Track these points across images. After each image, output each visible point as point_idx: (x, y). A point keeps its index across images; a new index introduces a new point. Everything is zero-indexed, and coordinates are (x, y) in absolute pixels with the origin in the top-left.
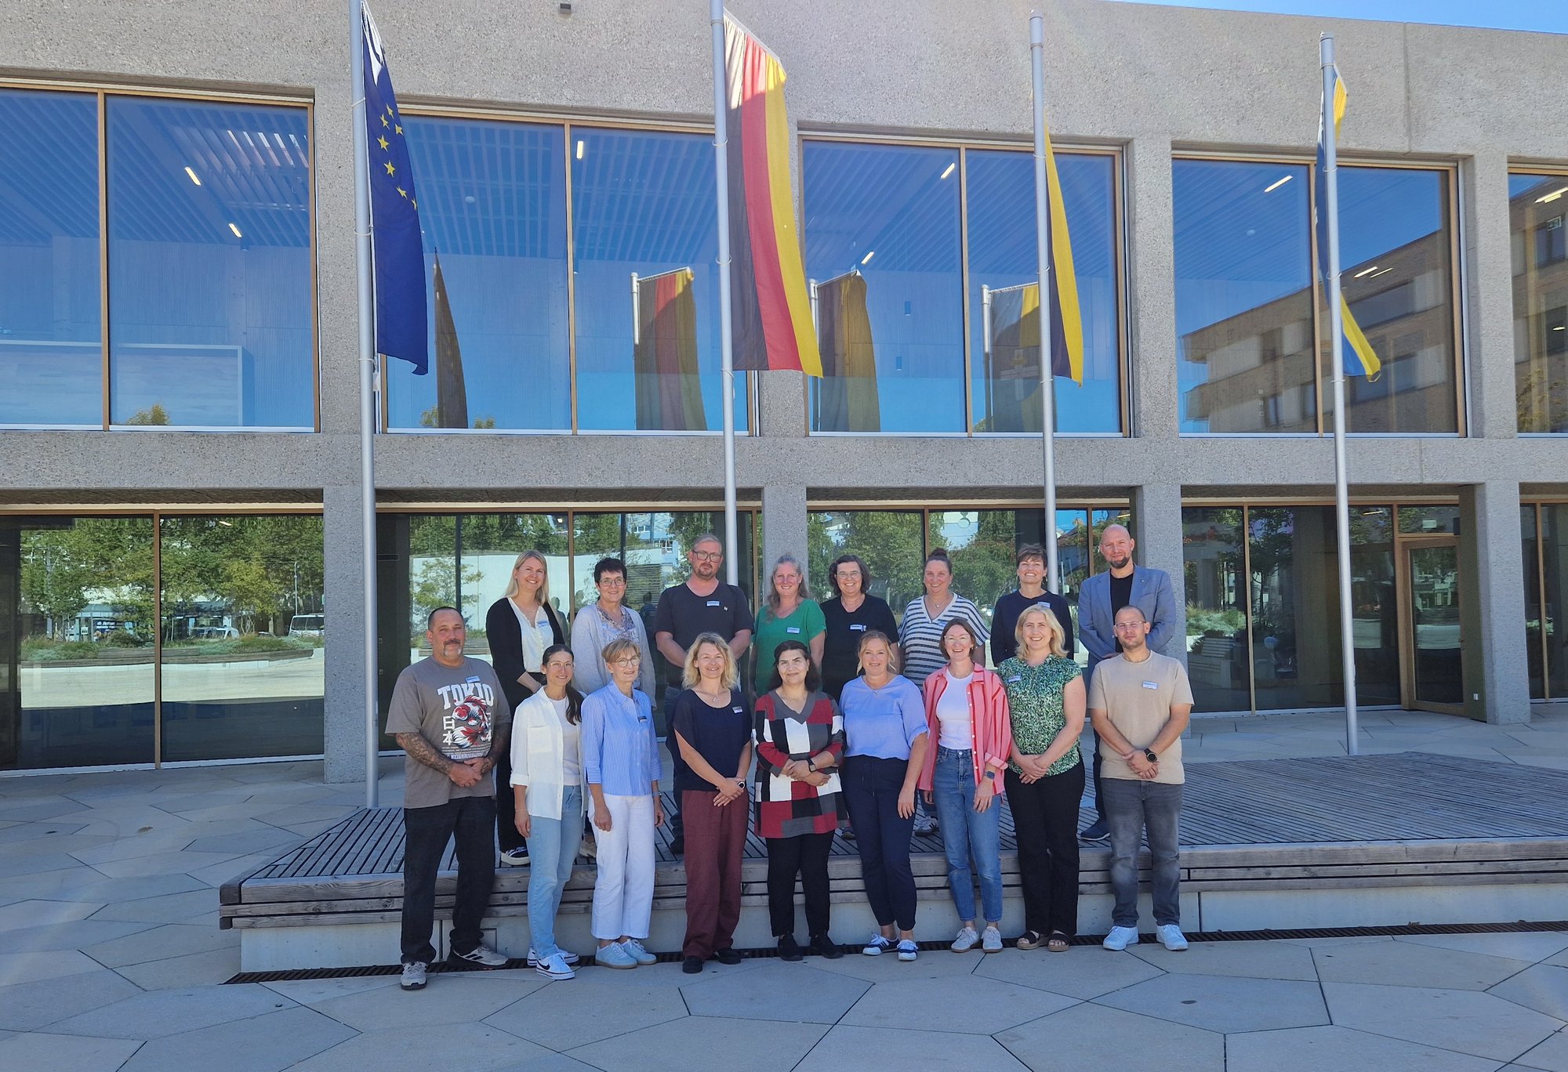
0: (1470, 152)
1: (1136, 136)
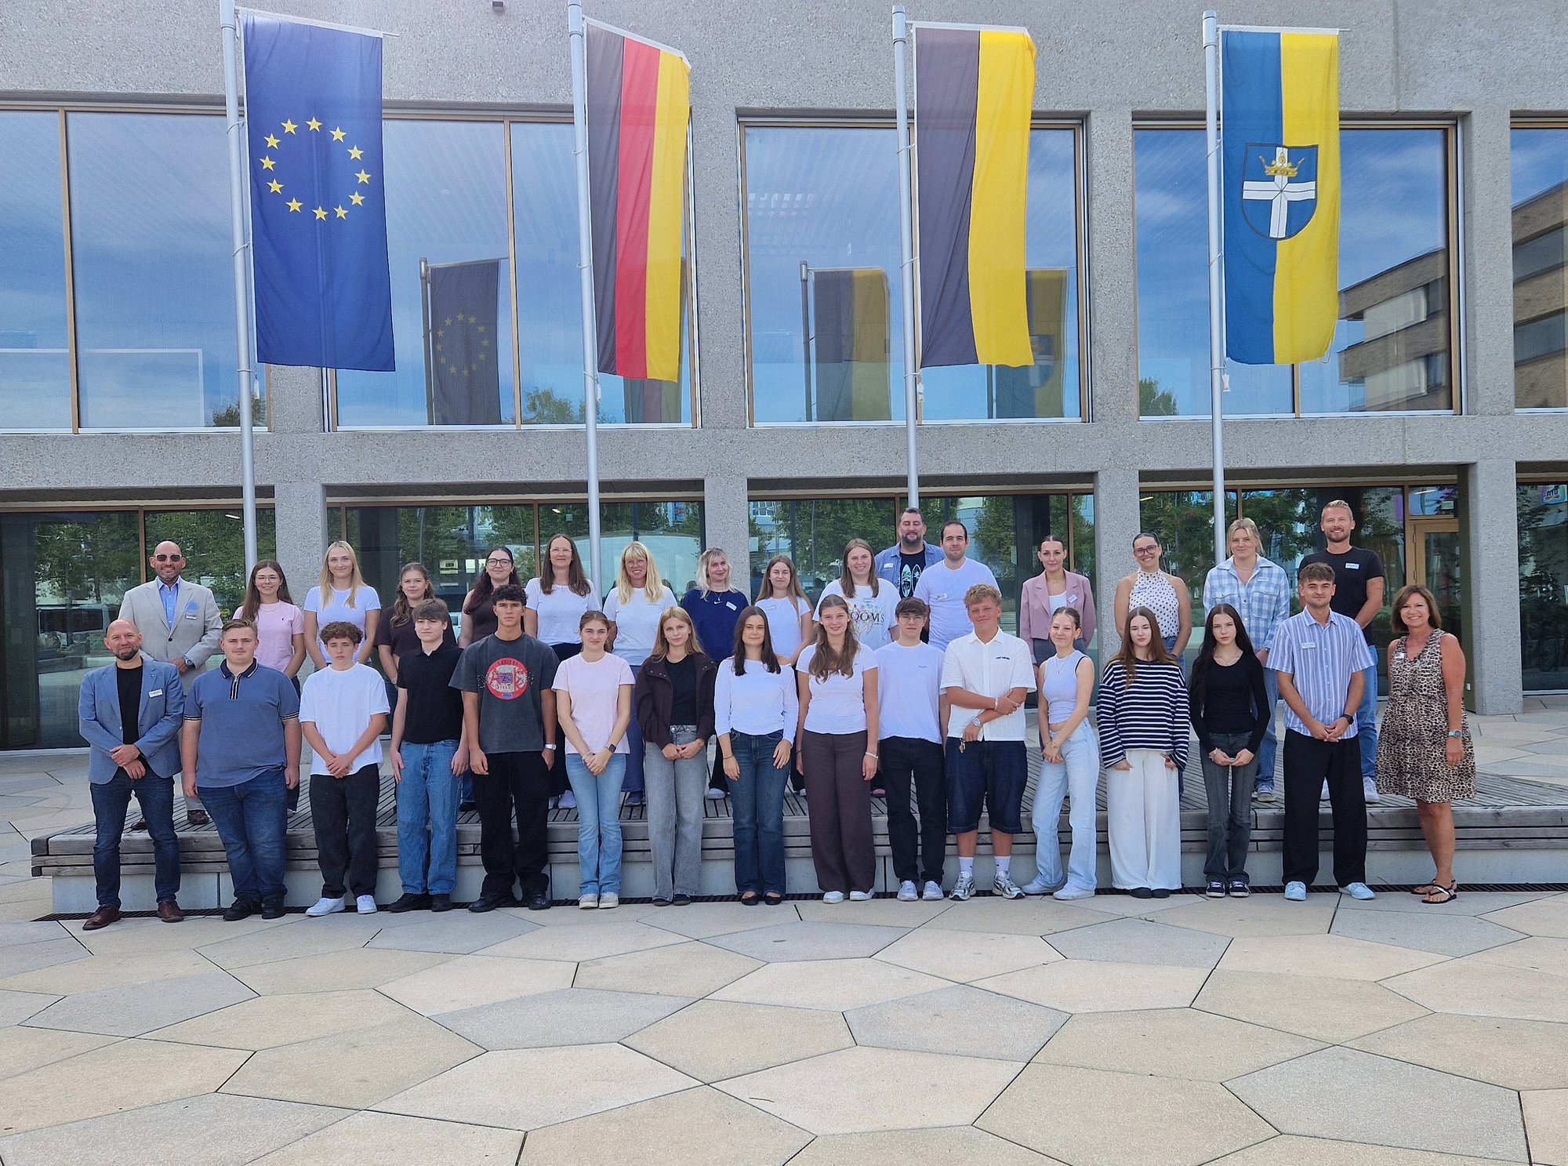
0: (1468, 109)
1: (1094, 108)
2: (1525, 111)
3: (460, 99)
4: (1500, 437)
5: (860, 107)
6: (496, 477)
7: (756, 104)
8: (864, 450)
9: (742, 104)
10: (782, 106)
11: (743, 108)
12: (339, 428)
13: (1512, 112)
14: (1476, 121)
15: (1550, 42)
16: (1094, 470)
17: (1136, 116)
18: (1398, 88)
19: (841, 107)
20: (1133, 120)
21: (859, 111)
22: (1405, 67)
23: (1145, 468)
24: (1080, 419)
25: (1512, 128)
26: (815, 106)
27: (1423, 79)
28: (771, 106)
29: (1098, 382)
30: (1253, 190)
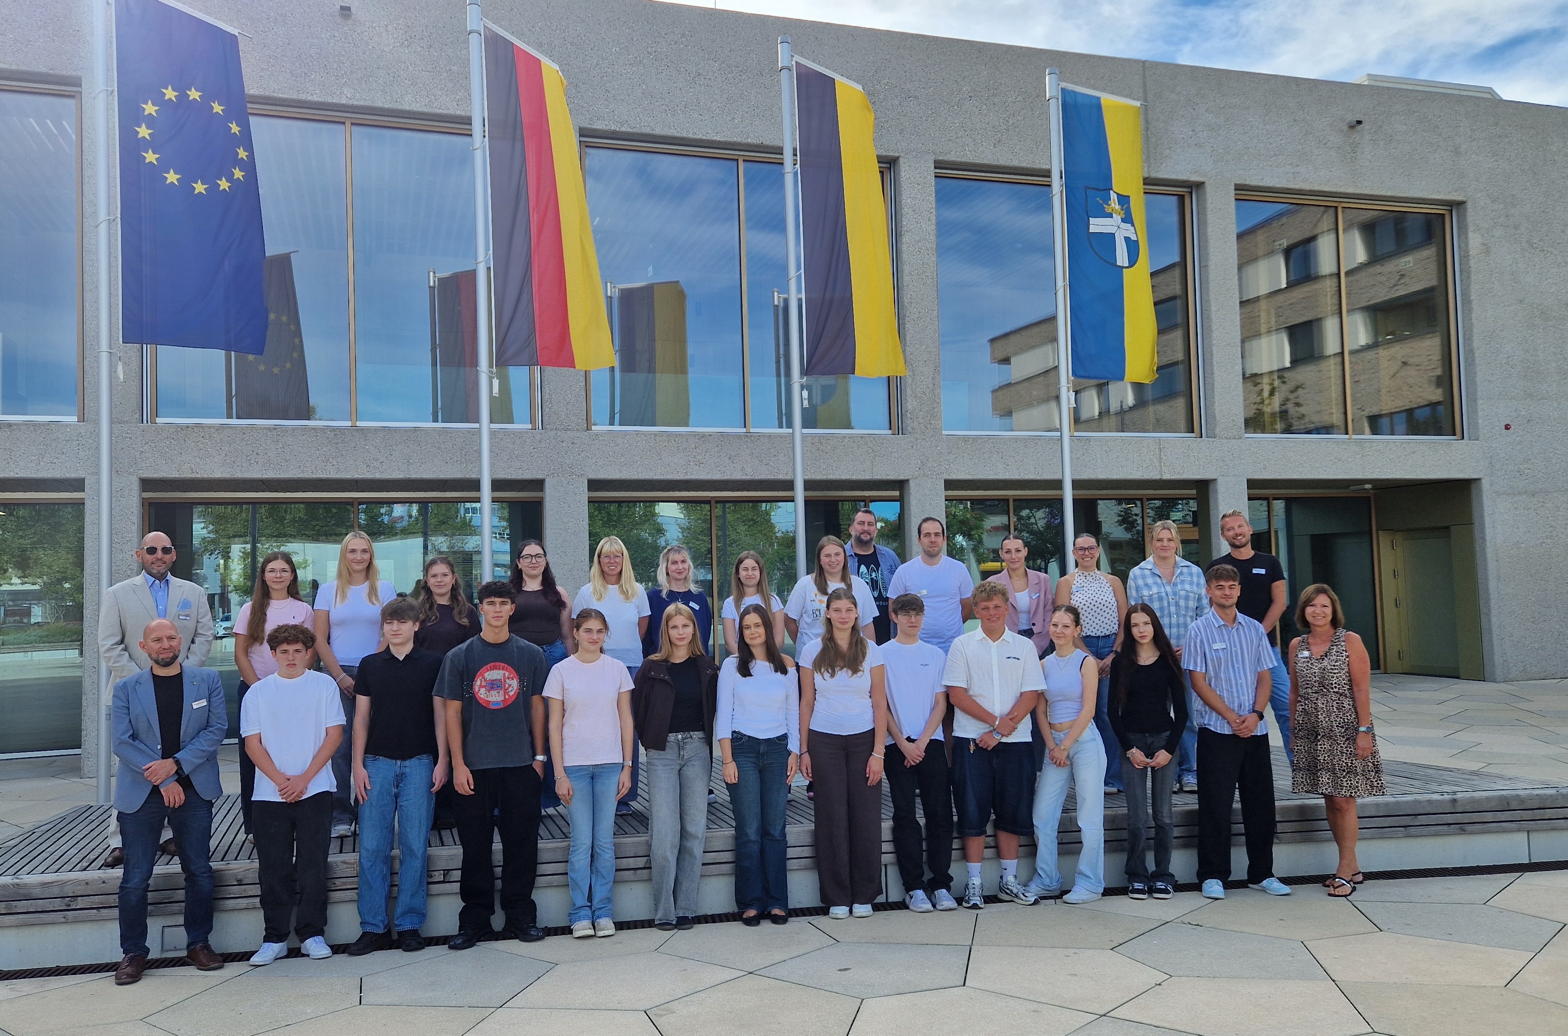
0: (1201, 179)
1: (902, 154)
2: (1245, 185)
3: (303, 97)
4: (1234, 457)
5: (696, 137)
6: (331, 473)
7: (599, 125)
8: (699, 454)
9: (586, 125)
10: (623, 129)
11: (587, 129)
12: (158, 420)
13: (1236, 185)
14: (1209, 189)
15: (1263, 130)
16: (906, 478)
17: (938, 165)
18: (1148, 157)
19: (679, 135)
20: (935, 168)
21: (695, 140)
22: (1154, 140)
23: (950, 478)
24: (890, 432)
25: (1236, 199)
26: (654, 132)
27: (1167, 151)
28: (613, 128)
29: (908, 399)
30: (1097, 225)
